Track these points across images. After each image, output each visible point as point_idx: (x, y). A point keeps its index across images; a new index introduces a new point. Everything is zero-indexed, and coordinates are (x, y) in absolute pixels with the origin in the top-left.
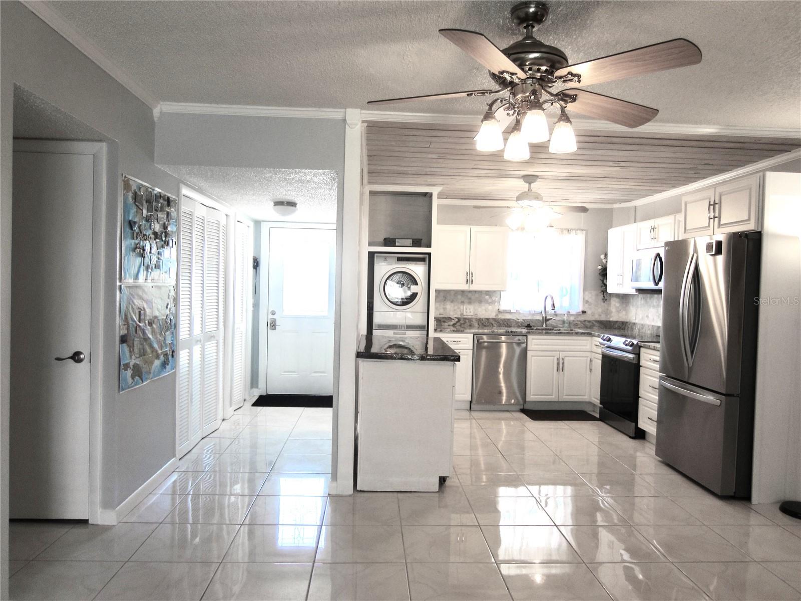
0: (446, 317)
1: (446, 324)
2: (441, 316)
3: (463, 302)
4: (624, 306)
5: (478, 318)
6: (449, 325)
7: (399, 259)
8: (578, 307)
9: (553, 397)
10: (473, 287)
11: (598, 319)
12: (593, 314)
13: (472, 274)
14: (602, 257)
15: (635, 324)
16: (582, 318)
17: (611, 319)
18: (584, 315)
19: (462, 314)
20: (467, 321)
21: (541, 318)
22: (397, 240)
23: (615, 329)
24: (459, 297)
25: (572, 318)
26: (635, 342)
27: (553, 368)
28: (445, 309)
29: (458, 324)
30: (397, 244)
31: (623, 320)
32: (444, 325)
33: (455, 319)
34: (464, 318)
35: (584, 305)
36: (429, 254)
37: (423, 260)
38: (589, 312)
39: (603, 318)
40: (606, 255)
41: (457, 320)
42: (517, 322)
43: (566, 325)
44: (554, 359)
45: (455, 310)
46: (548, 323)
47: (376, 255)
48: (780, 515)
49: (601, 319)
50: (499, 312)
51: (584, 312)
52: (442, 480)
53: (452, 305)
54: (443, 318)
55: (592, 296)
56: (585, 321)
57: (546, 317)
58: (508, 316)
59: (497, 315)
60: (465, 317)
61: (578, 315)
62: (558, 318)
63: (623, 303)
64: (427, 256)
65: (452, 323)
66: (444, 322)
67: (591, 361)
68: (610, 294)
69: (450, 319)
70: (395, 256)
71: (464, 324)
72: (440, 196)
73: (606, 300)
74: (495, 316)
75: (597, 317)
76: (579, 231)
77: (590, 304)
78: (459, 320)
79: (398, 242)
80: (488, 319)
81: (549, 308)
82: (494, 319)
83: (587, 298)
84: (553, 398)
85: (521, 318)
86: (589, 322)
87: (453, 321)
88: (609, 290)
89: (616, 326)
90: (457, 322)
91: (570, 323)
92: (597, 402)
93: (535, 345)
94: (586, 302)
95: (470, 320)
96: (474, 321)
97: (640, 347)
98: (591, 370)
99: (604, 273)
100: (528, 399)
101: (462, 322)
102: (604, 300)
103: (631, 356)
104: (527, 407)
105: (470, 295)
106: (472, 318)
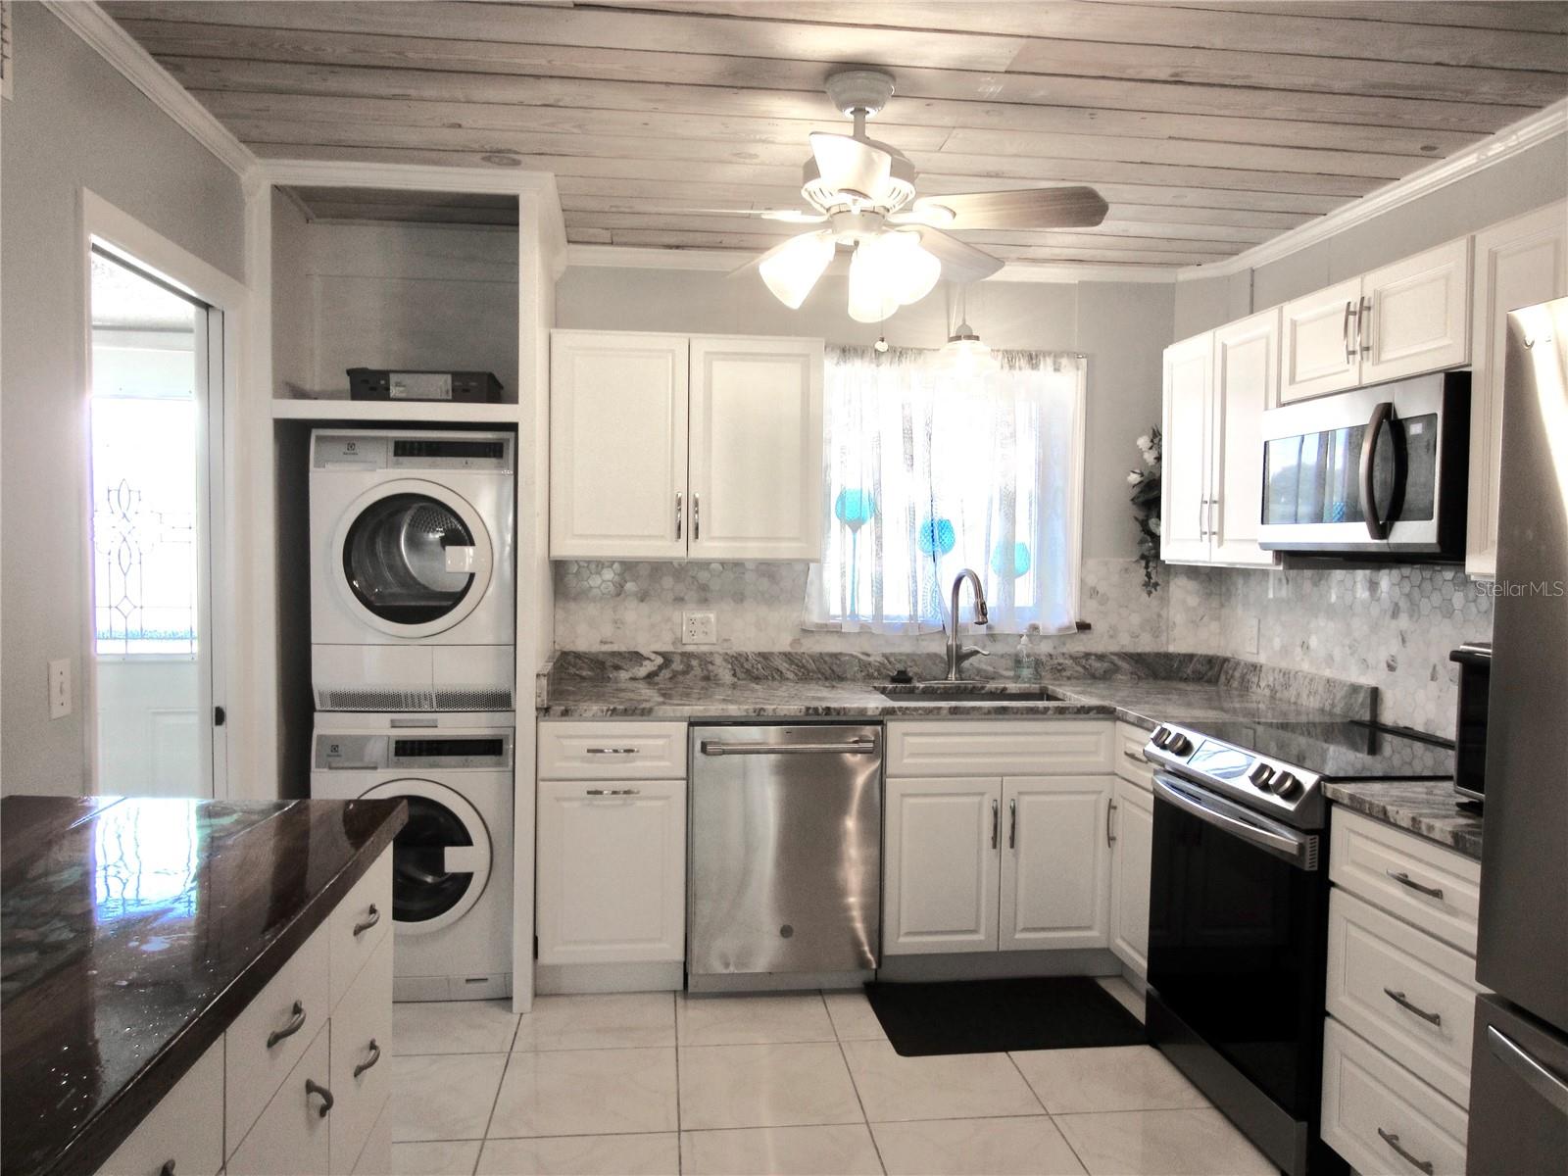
0: (623, 649)
1: (623, 675)
3: (679, 600)
4: (1215, 604)
5: (729, 652)
6: (633, 679)
7: (403, 449)
8: (1063, 611)
9: (980, 937)
10: (701, 550)
11: (1131, 649)
12: (1113, 634)
13: (696, 504)
14: (1143, 442)
15: (1255, 668)
16: (1081, 645)
17: (1172, 649)
18: (1084, 637)
19: (678, 641)
20: (695, 663)
21: (943, 651)
22: (393, 378)
23: (1186, 680)
24: (668, 582)
25: (1045, 648)
26: (1308, 779)
27: (979, 841)
28: (618, 623)
29: (666, 674)
30: (394, 391)
31: (1211, 652)
32: (616, 681)
33: (653, 656)
34: (683, 654)
35: (1082, 606)
36: (513, 427)
37: (494, 451)
38: (1099, 626)
39: (1146, 645)
40: (1156, 436)
41: (660, 660)
42: (864, 666)
43: (1026, 672)
44: (980, 805)
45: (653, 626)
46: (966, 664)
47: (315, 433)
49: (1140, 649)
50: (804, 631)
51: (1083, 627)
53: (644, 608)
54: (613, 654)
55: (1117, 569)
56: (1087, 655)
57: (959, 647)
58: (832, 645)
59: (796, 642)
60: (690, 649)
61: (1063, 636)
62: (1000, 648)
63: (1210, 595)
64: (505, 435)
65: (643, 671)
66: (617, 668)
67: (1111, 807)
68: (1170, 570)
69: (637, 657)
70: (386, 439)
71: (685, 673)
73: (1156, 585)
74: (791, 645)
75: (1125, 643)
76: (1064, 361)
77: (1104, 600)
78: (667, 658)
79: (398, 384)
80: (765, 656)
81: (968, 617)
82: (788, 657)
83: (1091, 580)
84: (979, 940)
85: (876, 652)
86: (1101, 657)
87: (646, 663)
88: (1169, 553)
89: (1189, 671)
90: (660, 668)
91: (1038, 664)
92: (1138, 961)
93: (913, 755)
94: (1089, 592)
95: (705, 660)
96: (718, 661)
97: (1330, 803)
98: (1111, 839)
99: (1148, 497)
100: (889, 949)
101: (677, 666)
102: (1150, 585)
103: (1292, 837)
104: (890, 974)
105: (703, 575)
106: (711, 653)
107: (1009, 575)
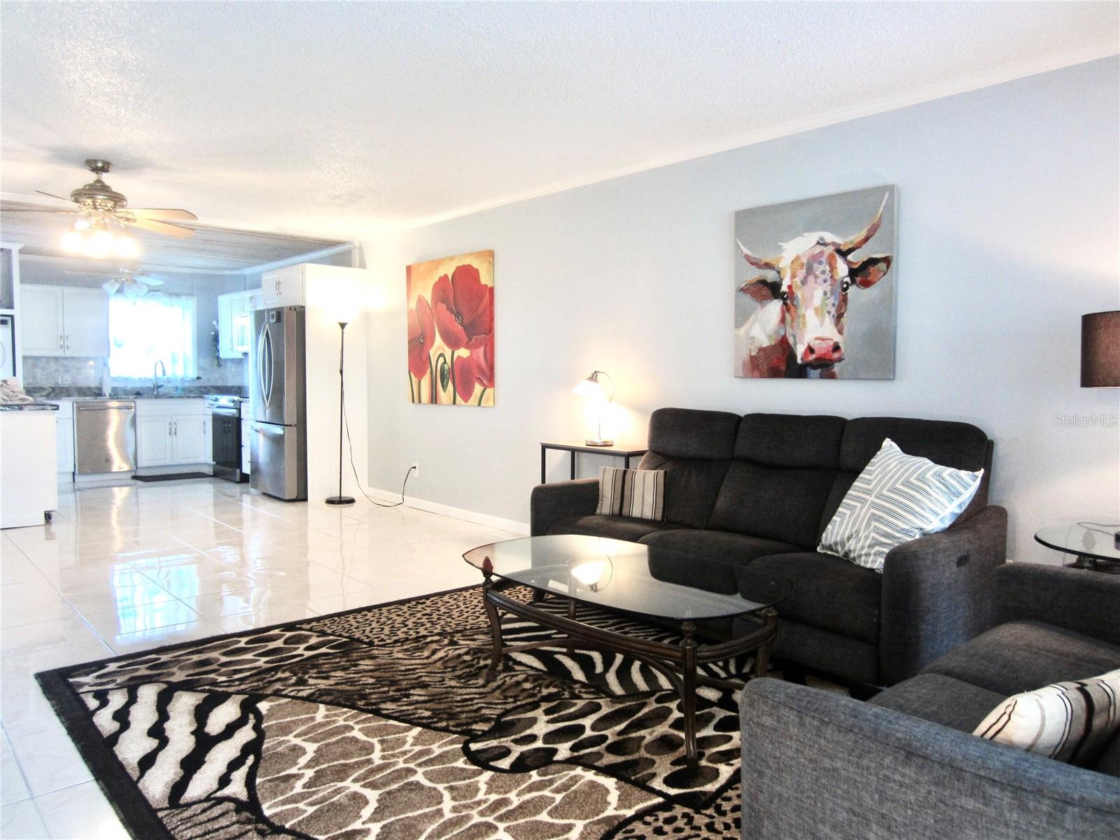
0: (37, 386)
1: (38, 395)
2: (30, 386)
3: (57, 370)
4: (235, 370)
5: (77, 386)
6: (41, 396)
8: (192, 373)
10: (68, 354)
11: (215, 385)
12: (209, 380)
13: (67, 338)
14: (215, 323)
16: (198, 384)
17: (228, 385)
18: (199, 381)
19: (57, 383)
20: (64, 390)
21: (152, 385)
24: (52, 364)
25: (187, 385)
26: (238, 399)
27: (165, 433)
28: (36, 377)
29: (54, 392)
31: (239, 385)
32: (35, 396)
33: (47, 387)
34: (60, 387)
35: (198, 371)
36: (12, 317)
37: (4, 323)
38: (204, 378)
39: (219, 383)
40: (217, 320)
41: (51, 390)
42: (125, 389)
43: (180, 390)
44: (166, 424)
45: (47, 379)
46: (160, 388)
48: (325, 505)
49: (218, 385)
51: (199, 378)
52: (48, 516)
53: (44, 373)
54: (33, 388)
55: (206, 362)
56: (200, 387)
57: (157, 384)
60: (62, 385)
61: (192, 381)
62: (171, 385)
64: (9, 319)
65: (44, 394)
66: (34, 392)
67: (204, 423)
68: (226, 360)
69: (42, 389)
71: (61, 392)
72: (21, 252)
73: (221, 365)
75: (213, 382)
76: (190, 296)
77: (205, 370)
78: (54, 389)
80: (90, 388)
81: (160, 374)
83: (201, 364)
84: (168, 462)
85: (129, 386)
86: (205, 387)
87: (46, 391)
88: (223, 355)
90: (51, 392)
91: (183, 388)
92: (210, 460)
93: (145, 410)
94: (200, 368)
95: (67, 388)
96: (72, 390)
97: (241, 402)
98: (205, 432)
99: (216, 339)
100: (139, 465)
101: (57, 391)
102: (219, 365)
103: (235, 411)
104: (141, 473)
105: (66, 362)
106: (70, 387)
107: (174, 361)
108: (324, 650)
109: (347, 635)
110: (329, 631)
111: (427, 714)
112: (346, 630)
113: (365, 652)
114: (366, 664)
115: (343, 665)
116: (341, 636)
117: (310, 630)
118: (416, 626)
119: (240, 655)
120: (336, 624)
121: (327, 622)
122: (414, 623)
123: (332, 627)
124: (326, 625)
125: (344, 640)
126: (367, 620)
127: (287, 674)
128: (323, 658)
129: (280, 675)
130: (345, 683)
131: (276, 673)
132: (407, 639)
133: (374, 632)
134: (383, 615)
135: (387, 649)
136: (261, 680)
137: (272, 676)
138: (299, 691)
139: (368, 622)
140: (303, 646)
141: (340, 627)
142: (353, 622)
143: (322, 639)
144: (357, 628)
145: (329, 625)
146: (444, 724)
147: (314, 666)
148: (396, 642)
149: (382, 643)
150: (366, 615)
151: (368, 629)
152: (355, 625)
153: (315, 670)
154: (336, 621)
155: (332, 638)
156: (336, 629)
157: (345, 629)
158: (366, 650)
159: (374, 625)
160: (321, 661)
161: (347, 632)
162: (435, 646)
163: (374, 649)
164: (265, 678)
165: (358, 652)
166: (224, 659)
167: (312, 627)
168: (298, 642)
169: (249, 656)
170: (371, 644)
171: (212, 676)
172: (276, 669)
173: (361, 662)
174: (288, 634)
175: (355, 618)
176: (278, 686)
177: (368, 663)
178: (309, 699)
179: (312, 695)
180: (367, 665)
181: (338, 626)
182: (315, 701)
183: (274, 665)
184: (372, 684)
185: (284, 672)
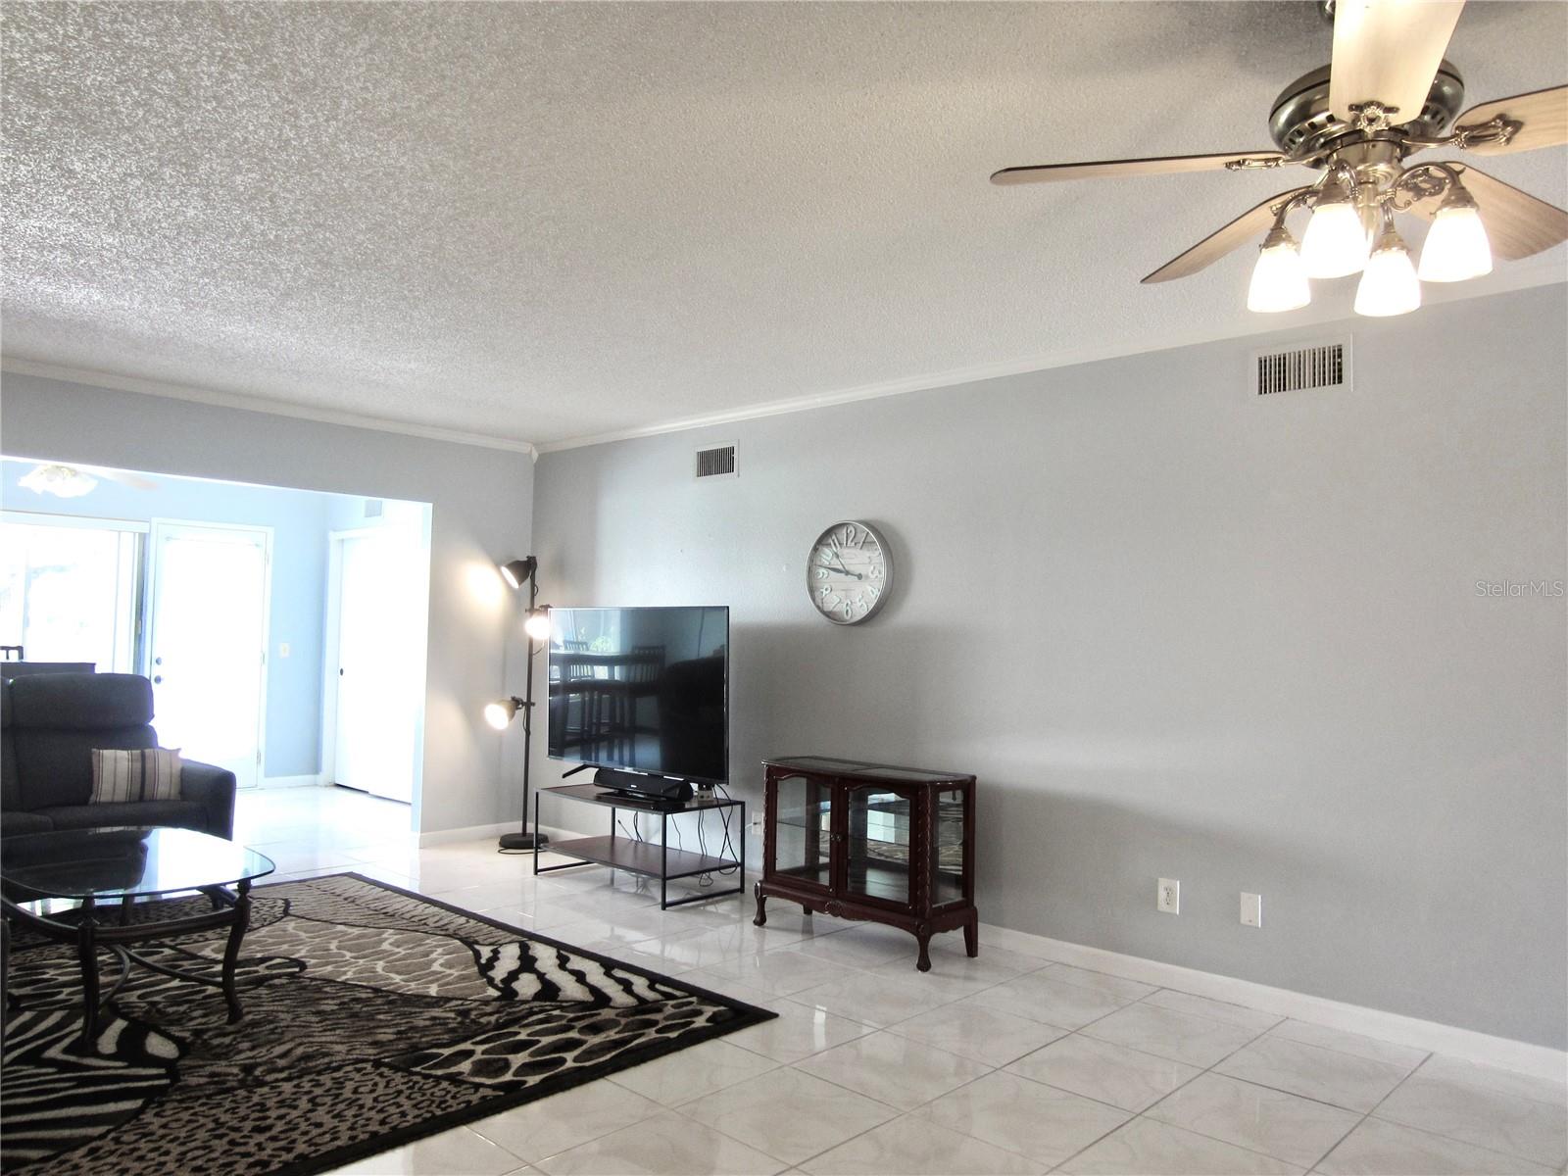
108: (446, 1052)
109: (415, 1078)
110: (445, 1084)
111: (328, 989)
112: (417, 1086)
113: (387, 1051)
114: (386, 1035)
115: (417, 1032)
116: (426, 1077)
117: (477, 1086)
118: (295, 1100)
119: (559, 1040)
120: (438, 1100)
121: (455, 1106)
122: (295, 1108)
123: (444, 1093)
124: (454, 1097)
125: (418, 1069)
126: (381, 1111)
127: (483, 1020)
128: (445, 1041)
129: (493, 1019)
130: (411, 1013)
131: (497, 1020)
132: (319, 1073)
133: (370, 1083)
134: (349, 1124)
135: (355, 1056)
136: (509, 1014)
137: (500, 1018)
138: (462, 1005)
139: (380, 1106)
140: (478, 1056)
141: (429, 1092)
142: (407, 1105)
143: (454, 1070)
144: (400, 1092)
145: (448, 1097)
146: (314, 983)
147: (453, 1030)
148: (338, 1069)
149: (359, 1066)
150: (383, 1122)
151: (380, 1090)
152: (402, 1100)
153: (450, 1026)
154: (438, 1107)
155: (439, 1072)
156: (436, 1090)
157: (420, 1089)
158: (386, 1054)
159: (368, 1101)
160: (446, 1036)
161: (416, 1083)
162: (281, 1063)
163: (375, 1055)
164: (507, 1015)
165: (397, 1050)
166: (573, 1034)
167: (476, 1091)
168: (487, 1062)
169: (545, 1040)
170: (377, 1064)
171: (571, 1015)
172: (499, 1026)
173: (392, 1037)
174: (508, 1077)
175: (403, 1114)
176: (489, 1009)
177: (382, 1035)
178: (449, 1000)
179: (446, 1002)
180: (385, 1033)
181: (432, 1094)
182: (441, 998)
183: (505, 1031)
184: (380, 1013)
185: (489, 1023)
